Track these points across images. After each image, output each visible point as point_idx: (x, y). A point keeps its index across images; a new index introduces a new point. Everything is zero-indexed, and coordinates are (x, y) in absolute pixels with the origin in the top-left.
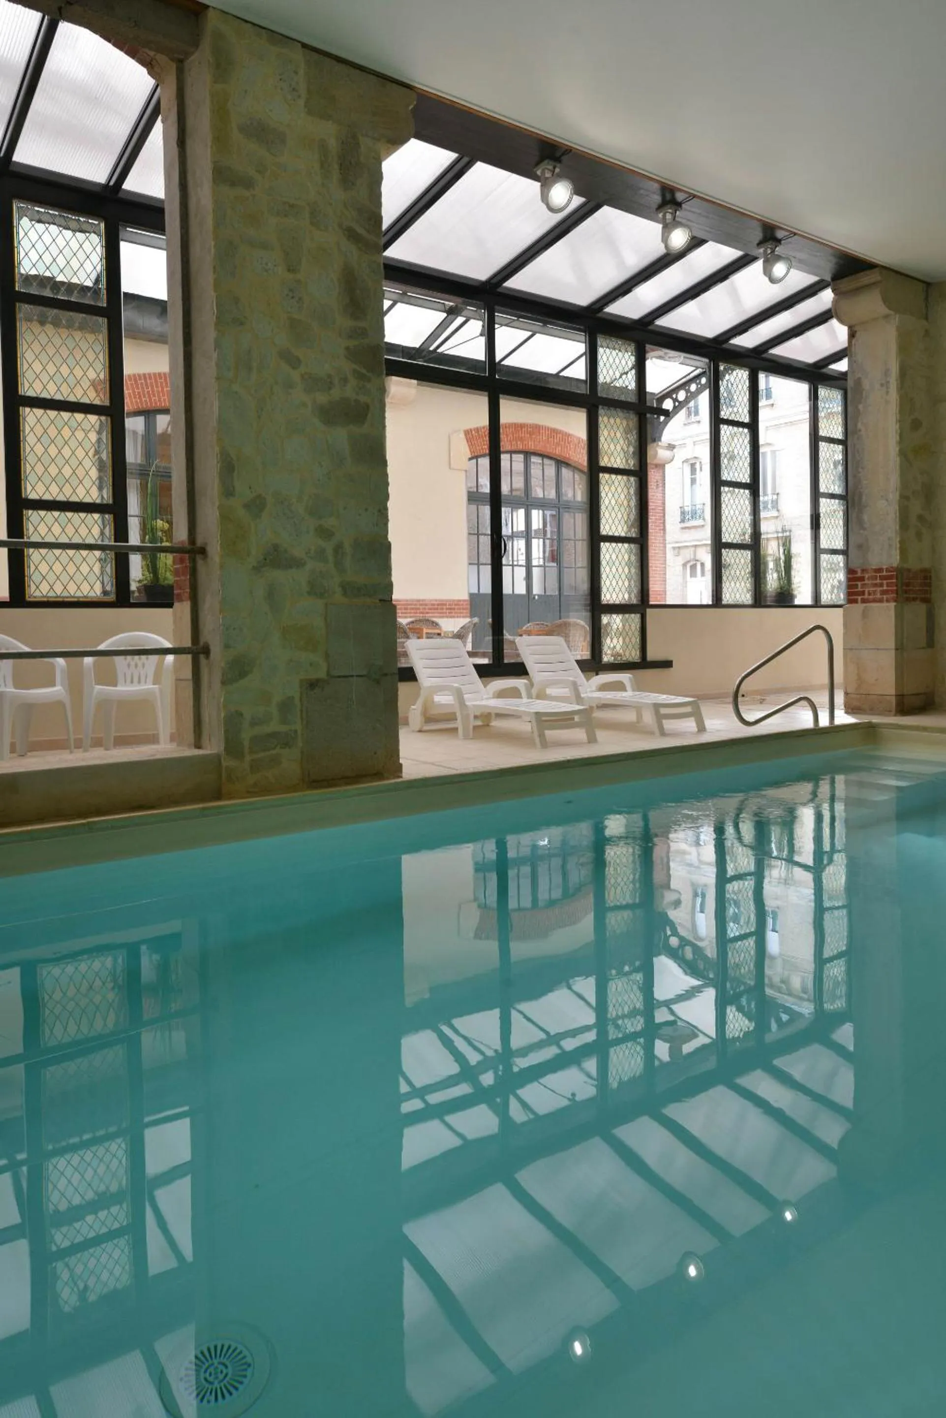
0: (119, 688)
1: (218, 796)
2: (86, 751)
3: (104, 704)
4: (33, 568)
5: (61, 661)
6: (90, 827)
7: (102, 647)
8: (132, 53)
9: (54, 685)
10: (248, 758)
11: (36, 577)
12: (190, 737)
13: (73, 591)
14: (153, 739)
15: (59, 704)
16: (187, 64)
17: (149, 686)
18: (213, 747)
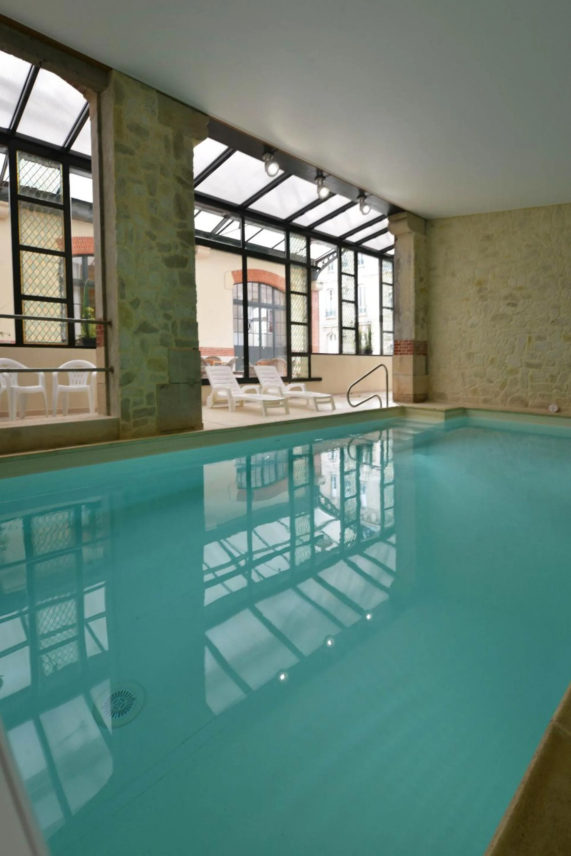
0: (71, 386)
1: (118, 438)
2: (54, 416)
3: (63, 394)
4: (27, 328)
5: (42, 373)
6: (56, 453)
7: (61, 367)
8: (76, 86)
9: (37, 384)
10: (132, 420)
11: (29, 333)
12: (105, 411)
13: (47, 340)
14: (87, 411)
15: (40, 394)
16: (102, 94)
17: (84, 386)
18: (115, 415)
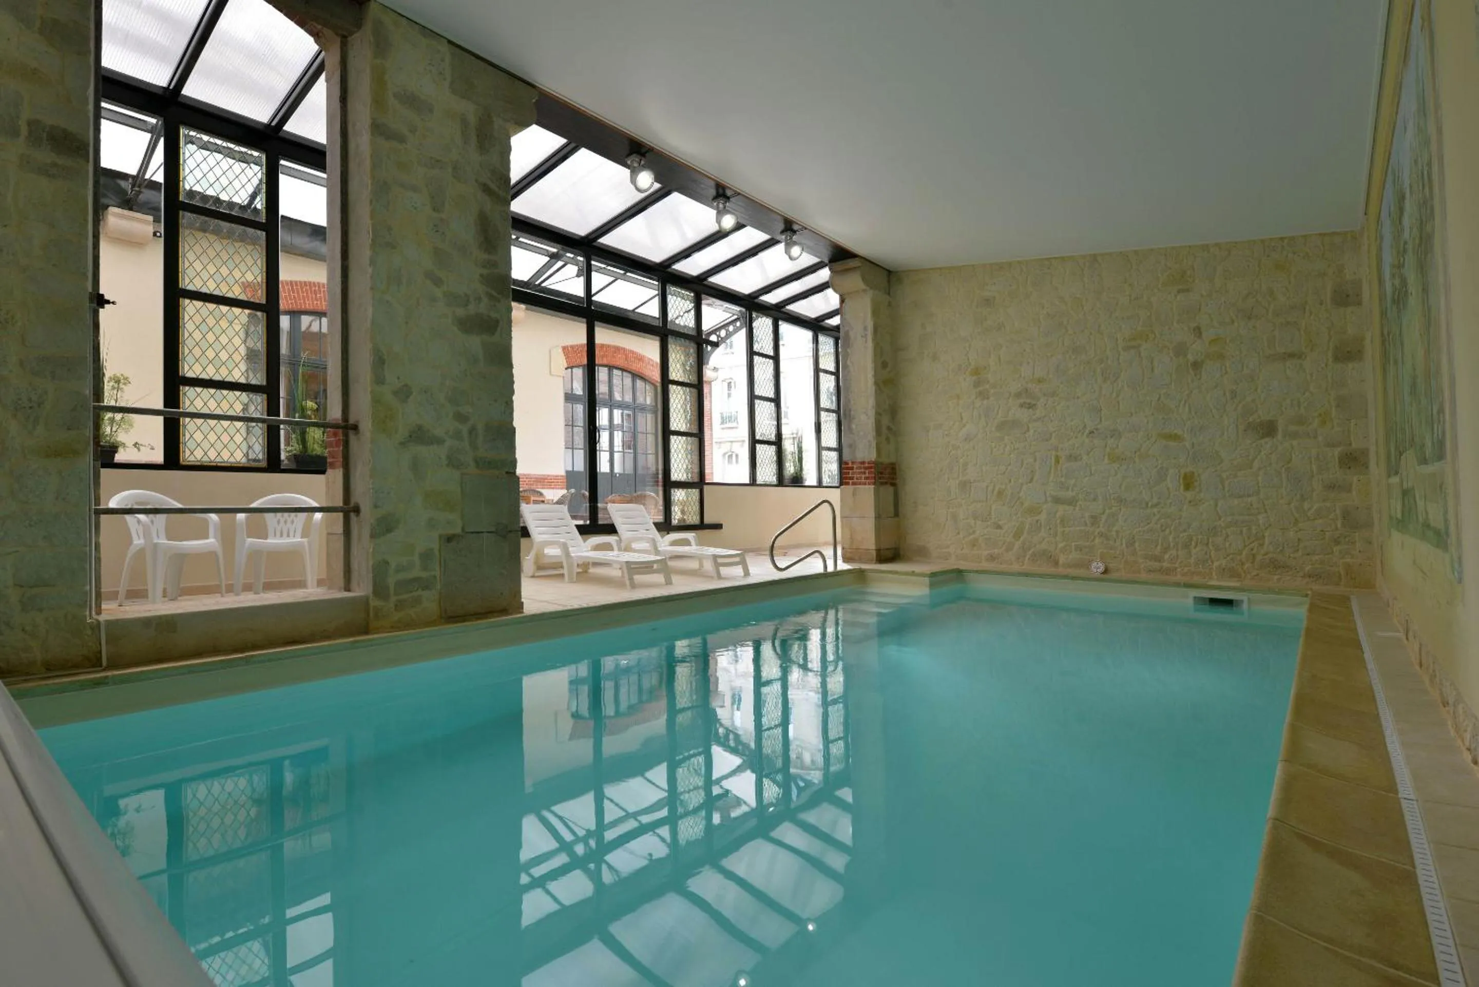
0: (269, 541)
1: (367, 632)
2: (237, 595)
3: (255, 555)
4: (188, 436)
5: (214, 517)
6: (247, 660)
7: (254, 505)
8: (301, 24)
9: (207, 538)
10: (393, 599)
11: (191, 445)
12: (341, 582)
13: (226, 457)
14: (301, 584)
15: (212, 554)
16: (349, 39)
17: (298, 539)
18: (362, 589)
